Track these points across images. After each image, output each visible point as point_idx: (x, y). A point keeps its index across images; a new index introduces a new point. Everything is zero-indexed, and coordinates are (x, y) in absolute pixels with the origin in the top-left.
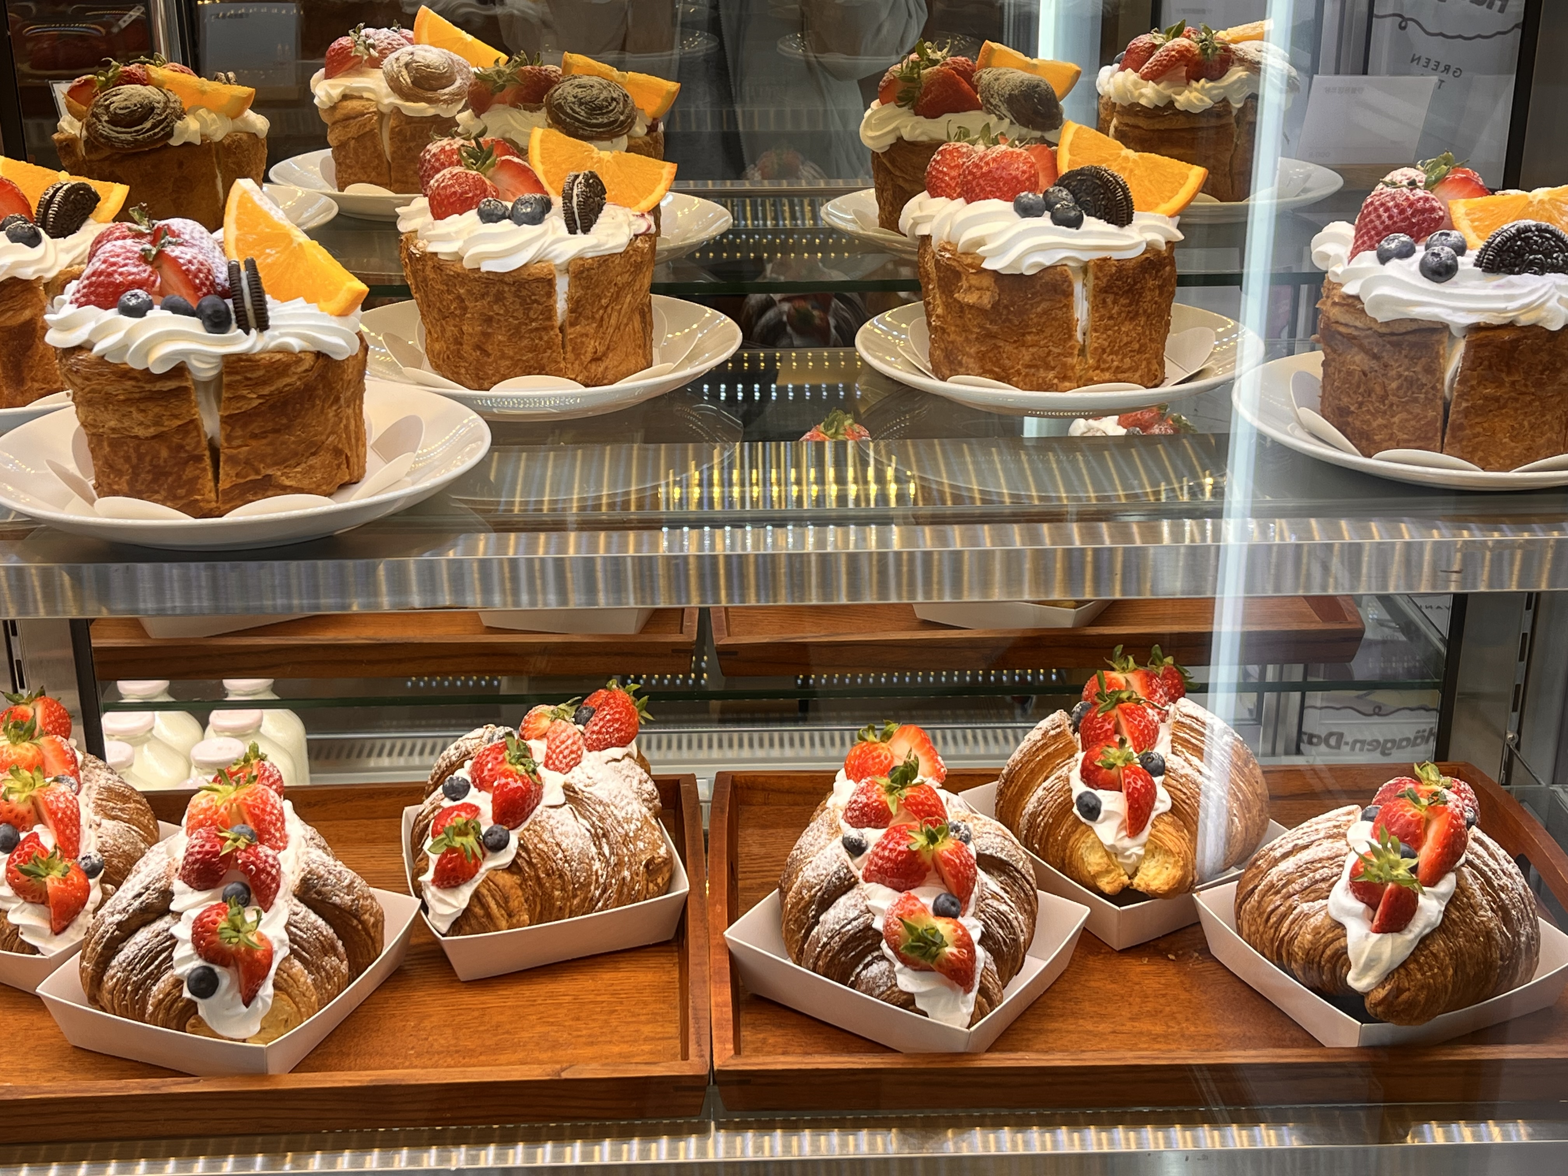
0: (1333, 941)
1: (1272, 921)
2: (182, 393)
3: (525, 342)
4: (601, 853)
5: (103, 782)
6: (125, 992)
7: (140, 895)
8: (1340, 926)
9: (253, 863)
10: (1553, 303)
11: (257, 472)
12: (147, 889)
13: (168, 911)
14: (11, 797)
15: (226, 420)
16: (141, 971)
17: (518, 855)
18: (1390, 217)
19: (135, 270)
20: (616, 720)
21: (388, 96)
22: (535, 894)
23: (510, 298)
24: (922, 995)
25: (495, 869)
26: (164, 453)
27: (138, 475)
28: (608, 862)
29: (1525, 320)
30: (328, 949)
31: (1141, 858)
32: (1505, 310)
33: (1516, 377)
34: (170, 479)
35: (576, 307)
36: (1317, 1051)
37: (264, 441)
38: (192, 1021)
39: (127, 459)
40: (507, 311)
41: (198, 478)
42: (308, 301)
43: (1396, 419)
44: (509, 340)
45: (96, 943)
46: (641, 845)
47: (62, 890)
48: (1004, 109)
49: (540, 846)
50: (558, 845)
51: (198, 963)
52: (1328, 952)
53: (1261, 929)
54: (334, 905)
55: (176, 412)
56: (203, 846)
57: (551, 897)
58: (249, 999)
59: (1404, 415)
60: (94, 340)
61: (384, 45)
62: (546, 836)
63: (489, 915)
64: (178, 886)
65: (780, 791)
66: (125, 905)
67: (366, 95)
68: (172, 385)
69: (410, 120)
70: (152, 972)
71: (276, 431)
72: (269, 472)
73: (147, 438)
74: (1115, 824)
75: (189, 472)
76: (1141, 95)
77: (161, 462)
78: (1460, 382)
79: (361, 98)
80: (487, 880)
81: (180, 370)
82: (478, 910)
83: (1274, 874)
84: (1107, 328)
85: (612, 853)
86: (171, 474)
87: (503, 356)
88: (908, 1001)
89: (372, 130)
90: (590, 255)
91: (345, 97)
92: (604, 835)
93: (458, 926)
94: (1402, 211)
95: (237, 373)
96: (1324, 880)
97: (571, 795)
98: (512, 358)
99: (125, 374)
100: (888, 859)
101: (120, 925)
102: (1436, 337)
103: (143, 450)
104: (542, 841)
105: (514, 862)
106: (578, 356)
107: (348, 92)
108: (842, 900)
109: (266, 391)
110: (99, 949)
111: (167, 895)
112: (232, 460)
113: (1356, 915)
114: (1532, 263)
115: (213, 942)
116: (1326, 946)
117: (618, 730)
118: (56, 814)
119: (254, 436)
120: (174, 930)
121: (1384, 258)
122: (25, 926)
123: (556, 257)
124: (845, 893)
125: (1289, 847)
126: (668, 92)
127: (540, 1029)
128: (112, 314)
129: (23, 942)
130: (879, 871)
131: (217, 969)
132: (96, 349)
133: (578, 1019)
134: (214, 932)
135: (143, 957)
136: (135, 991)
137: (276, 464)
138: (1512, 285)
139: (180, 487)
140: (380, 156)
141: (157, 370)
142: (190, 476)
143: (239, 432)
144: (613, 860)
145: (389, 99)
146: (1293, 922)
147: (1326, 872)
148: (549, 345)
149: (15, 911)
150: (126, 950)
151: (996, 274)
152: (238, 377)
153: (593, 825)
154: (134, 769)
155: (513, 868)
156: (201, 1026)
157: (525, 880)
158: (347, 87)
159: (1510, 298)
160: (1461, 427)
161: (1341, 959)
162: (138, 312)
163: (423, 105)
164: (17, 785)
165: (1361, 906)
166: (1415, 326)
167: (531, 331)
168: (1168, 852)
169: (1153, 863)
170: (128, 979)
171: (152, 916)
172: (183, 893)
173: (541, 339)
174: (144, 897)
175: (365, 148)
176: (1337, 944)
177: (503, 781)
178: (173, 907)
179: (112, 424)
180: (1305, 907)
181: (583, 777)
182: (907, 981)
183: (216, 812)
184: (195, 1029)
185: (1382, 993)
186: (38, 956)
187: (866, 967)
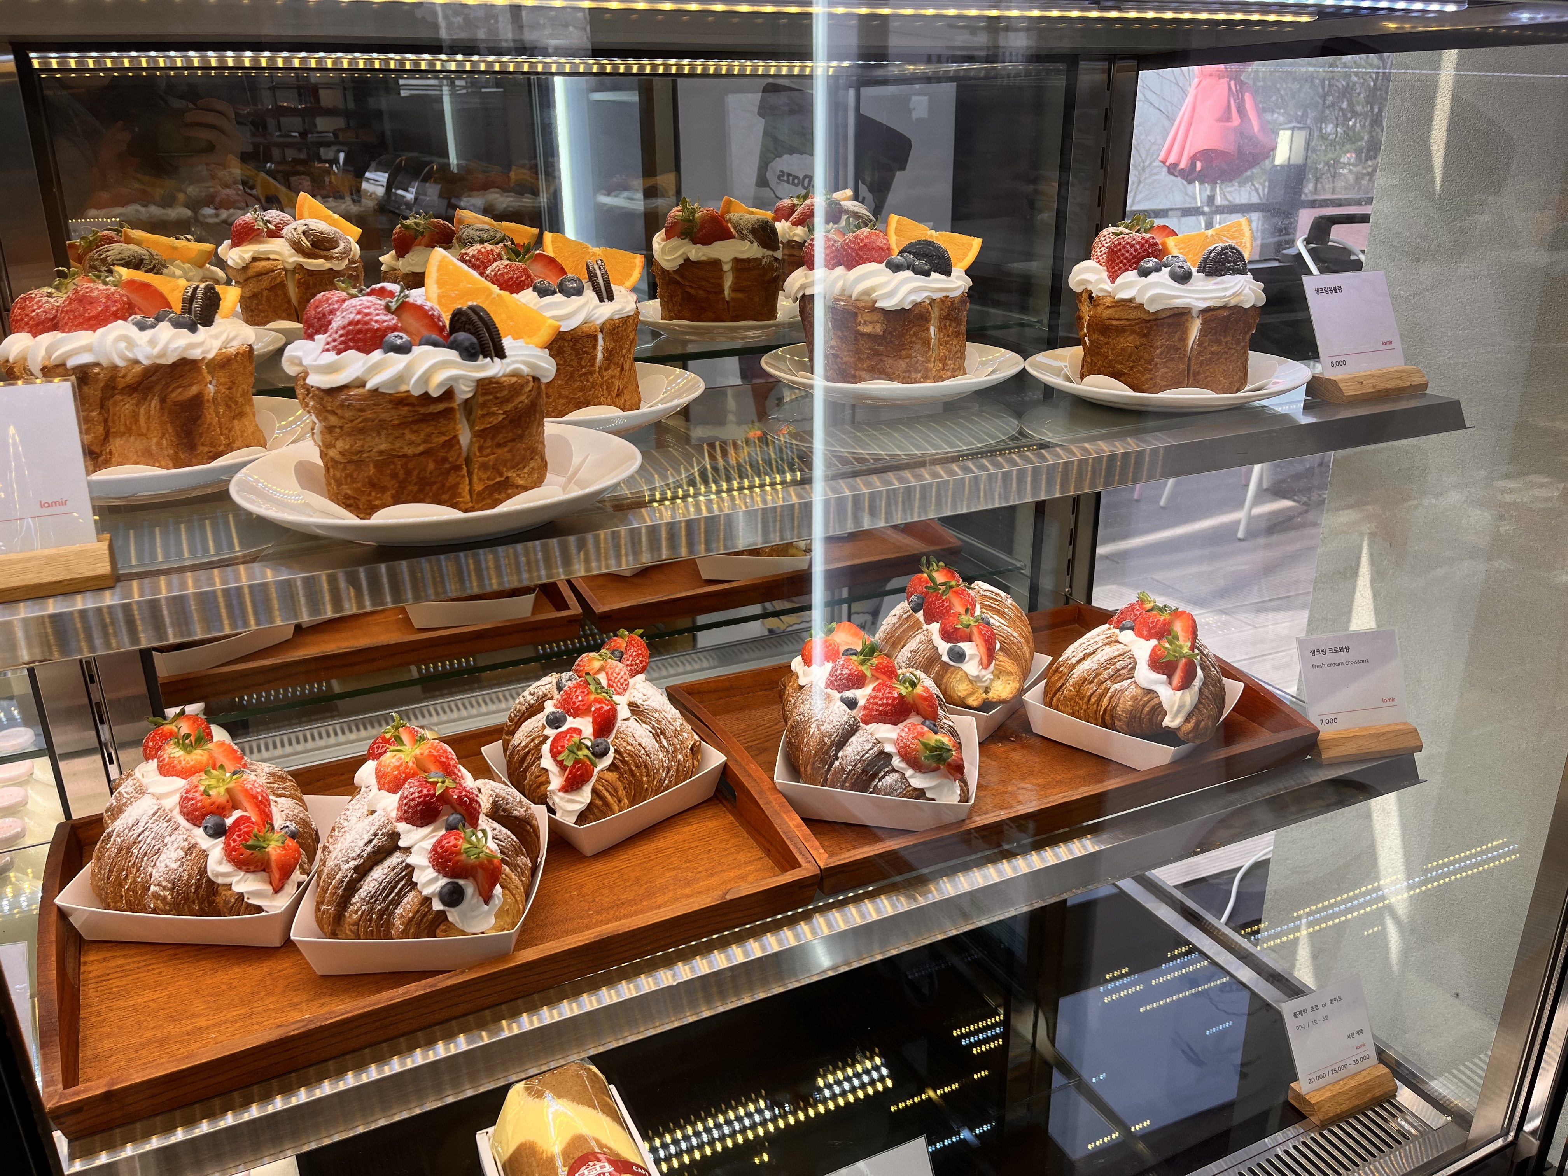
0: (1148, 702)
1: (1093, 700)
2: (448, 413)
3: (578, 384)
4: (662, 746)
5: (267, 770)
6: (371, 920)
7: (370, 841)
8: (1150, 691)
9: (466, 796)
10: (1247, 291)
11: (501, 475)
12: (376, 835)
13: (397, 848)
14: (211, 793)
15: (479, 435)
16: (384, 900)
17: (615, 758)
18: (1136, 250)
19: (386, 318)
20: (638, 655)
21: (291, 256)
22: (630, 783)
23: (568, 350)
24: (930, 788)
25: (602, 770)
26: (431, 466)
27: (405, 488)
28: (667, 751)
29: (1233, 302)
30: (518, 852)
31: (992, 681)
32: (1224, 297)
33: (1229, 339)
34: (434, 488)
35: (610, 356)
36: (1136, 775)
37: (506, 449)
38: (442, 927)
39: (394, 476)
40: (565, 361)
41: (458, 484)
42: (515, 339)
43: (1160, 373)
44: (566, 383)
45: (336, 888)
46: (685, 735)
47: (285, 855)
48: (751, 236)
49: (629, 747)
50: (640, 745)
51: (443, 881)
52: (1147, 709)
53: (1084, 707)
54: (516, 818)
55: (443, 429)
56: (420, 792)
57: (641, 782)
58: (487, 898)
59: (1165, 370)
60: (366, 378)
61: (277, 221)
62: (631, 740)
63: (606, 803)
64: (402, 827)
65: (709, 692)
66: (359, 852)
67: (272, 257)
68: (442, 406)
69: (311, 273)
70: (393, 899)
71: (513, 440)
72: (510, 474)
73: (415, 456)
74: (976, 661)
75: (452, 479)
76: (795, 235)
77: (428, 475)
78: (1199, 345)
79: (269, 259)
80: (599, 779)
81: (449, 394)
82: (598, 802)
83: (1077, 672)
84: (947, 342)
85: (669, 745)
86: (434, 483)
87: (560, 396)
88: (920, 793)
89: (282, 282)
90: (617, 317)
91: (254, 259)
92: (662, 733)
93: (583, 817)
94: (1142, 246)
95: (491, 393)
96: (1123, 668)
97: (634, 708)
98: (567, 397)
99: (402, 401)
100: (887, 705)
101: (356, 868)
102: (1184, 318)
103: (410, 466)
104: (629, 744)
105: (613, 764)
106: (609, 393)
107: (256, 255)
108: (853, 739)
109: (509, 407)
110: (340, 892)
111: (394, 836)
112: (484, 467)
113: (1162, 683)
114: (1229, 269)
115: (458, 862)
116: (1144, 706)
117: (641, 662)
118: (257, 798)
119: (499, 445)
120: (409, 860)
121: (1145, 273)
122: (248, 893)
123: (597, 319)
124: (853, 734)
125: (1081, 655)
126: (533, 235)
127: (668, 875)
128: (377, 355)
129: (249, 905)
130: (880, 715)
131: (461, 882)
132: (369, 386)
133: (689, 862)
134: (458, 853)
135: (384, 889)
136: (380, 917)
137: (513, 467)
138: (1223, 282)
139: (443, 493)
140: (289, 301)
141: (435, 394)
142: (453, 482)
143: (489, 443)
144: (671, 749)
145: (292, 258)
146: (1111, 697)
147: (1123, 663)
148: (594, 384)
149: (238, 882)
150: (365, 887)
151: (883, 311)
152: (491, 397)
153: (653, 727)
154: (28, 806)
155: (613, 767)
156: (451, 928)
157: (621, 775)
158: (255, 252)
159: (1225, 289)
160: (1198, 373)
161: (1159, 710)
162: (403, 349)
163: (321, 261)
164: (213, 782)
165: (1164, 677)
166: (1172, 312)
167: (581, 376)
168: (1009, 673)
169: (999, 682)
170: (372, 909)
171: (381, 856)
172: (409, 831)
173: (588, 381)
174: (374, 842)
175: (277, 295)
176: (1152, 703)
177: (598, 706)
178: (401, 844)
179: (383, 447)
180: (1117, 686)
181: (641, 695)
182: (917, 781)
183: (407, 767)
184: (446, 933)
185: (1190, 726)
186: (263, 914)
187: (880, 780)
